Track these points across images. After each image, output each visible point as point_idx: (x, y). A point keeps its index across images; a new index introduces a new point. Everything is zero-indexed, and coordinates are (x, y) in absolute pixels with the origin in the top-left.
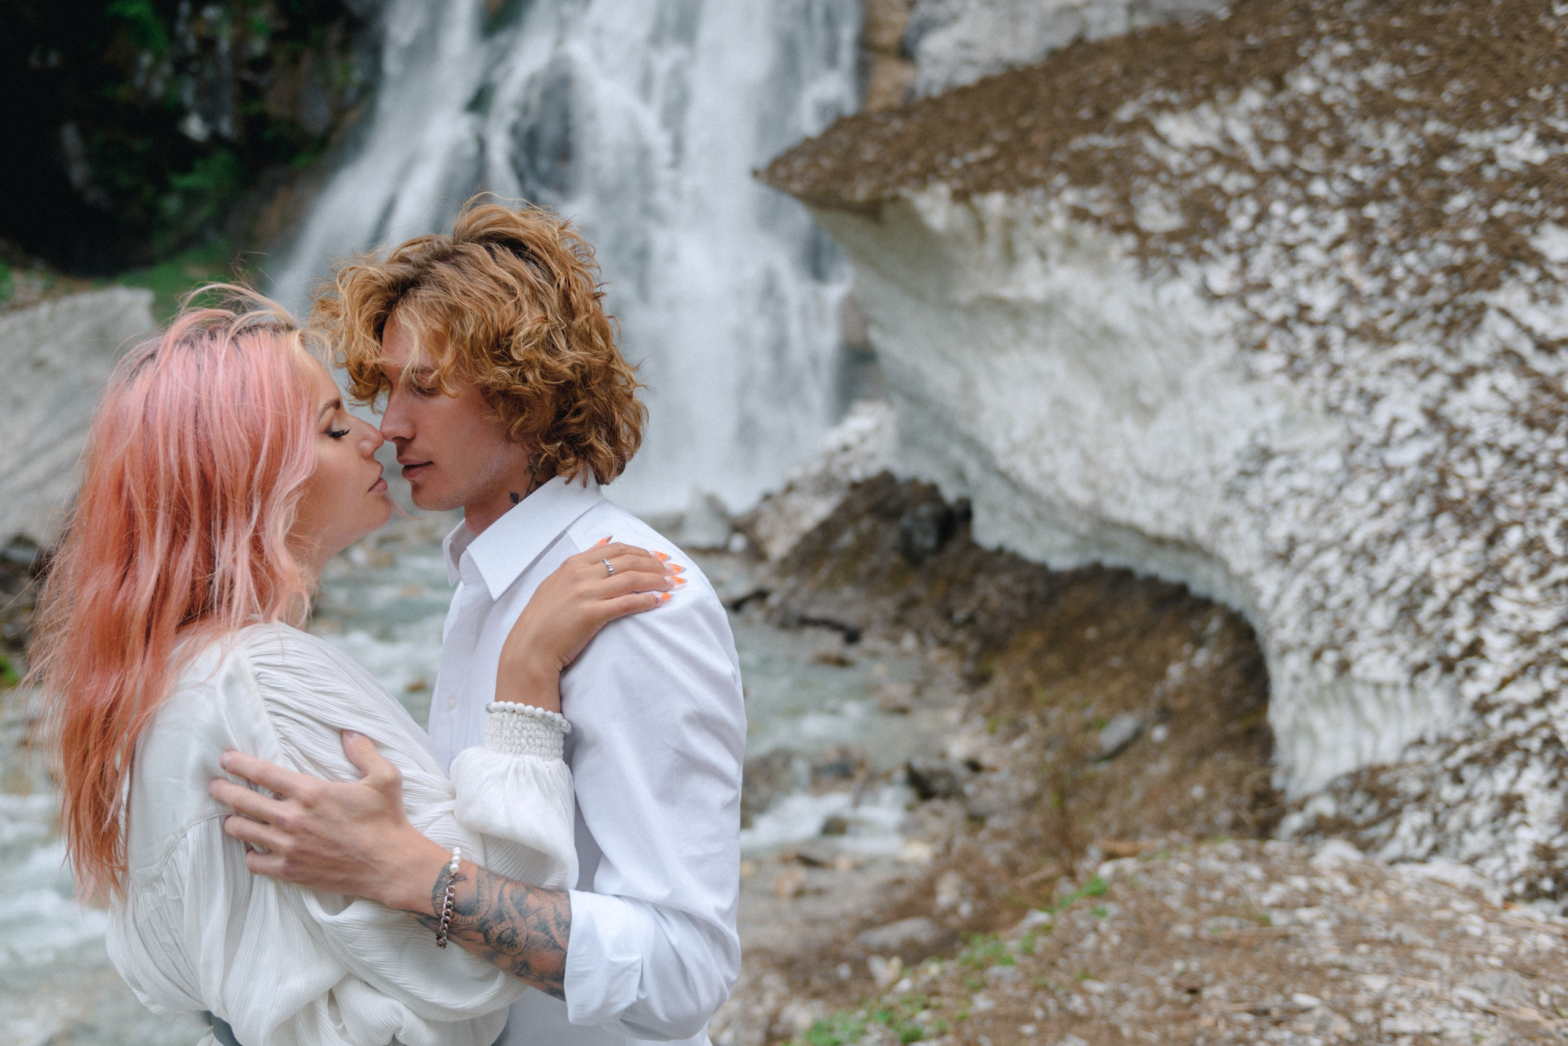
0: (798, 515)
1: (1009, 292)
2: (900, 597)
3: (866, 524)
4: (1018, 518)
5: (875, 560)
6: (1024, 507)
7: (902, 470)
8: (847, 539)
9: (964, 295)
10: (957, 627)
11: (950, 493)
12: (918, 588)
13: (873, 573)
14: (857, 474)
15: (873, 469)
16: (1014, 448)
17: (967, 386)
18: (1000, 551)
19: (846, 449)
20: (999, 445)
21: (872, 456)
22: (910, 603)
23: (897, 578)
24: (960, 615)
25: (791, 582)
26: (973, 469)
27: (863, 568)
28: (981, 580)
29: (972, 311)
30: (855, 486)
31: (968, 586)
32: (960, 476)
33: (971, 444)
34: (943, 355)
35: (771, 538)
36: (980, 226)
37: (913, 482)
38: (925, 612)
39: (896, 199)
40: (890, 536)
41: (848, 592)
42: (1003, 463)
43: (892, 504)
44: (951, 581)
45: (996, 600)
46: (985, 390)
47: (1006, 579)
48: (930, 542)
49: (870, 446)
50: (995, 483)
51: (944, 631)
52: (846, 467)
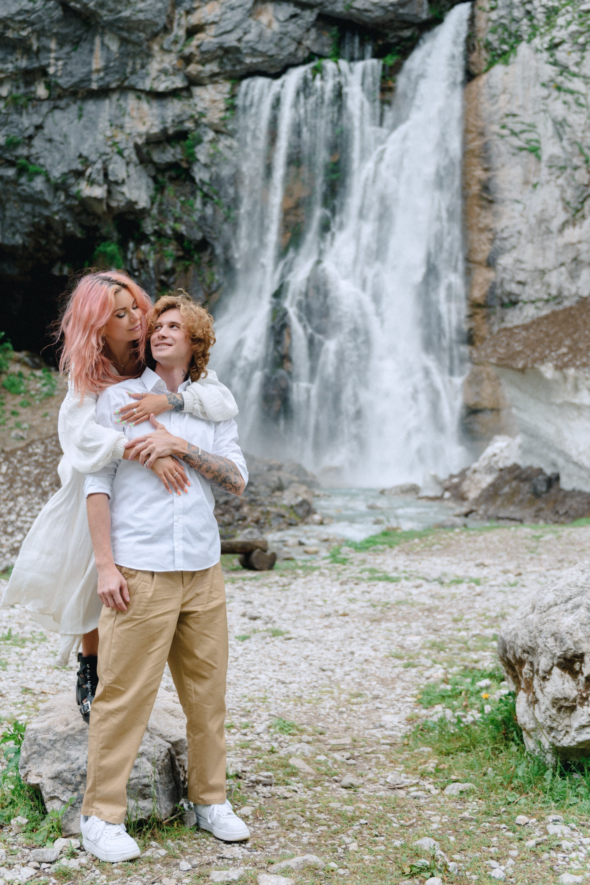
0: (479, 482)
1: (576, 401)
2: (534, 508)
3: (514, 484)
4: (582, 478)
5: (521, 496)
6: (584, 474)
7: (524, 463)
8: (506, 489)
9: (559, 401)
10: (560, 516)
11: (549, 471)
12: (540, 504)
13: (521, 501)
14: (501, 465)
15: (509, 463)
16: (580, 454)
17: (559, 432)
18: (574, 490)
19: (495, 455)
20: (573, 453)
21: (507, 458)
22: (540, 510)
23: (531, 503)
24: (561, 512)
25: (483, 507)
26: (561, 462)
27: (516, 500)
28: (568, 500)
29: (561, 406)
30: (501, 470)
31: (563, 502)
32: (554, 464)
33: (561, 453)
34: (548, 421)
35: (469, 491)
36: (565, 378)
37: (530, 468)
38: (547, 513)
39: (533, 368)
40: (526, 487)
41: (512, 508)
42: (575, 459)
43: (524, 476)
44: (555, 502)
45: (575, 505)
46: (567, 434)
47: (579, 499)
48: (544, 489)
49: (506, 454)
50: (571, 466)
51: (556, 518)
52: (497, 462)
